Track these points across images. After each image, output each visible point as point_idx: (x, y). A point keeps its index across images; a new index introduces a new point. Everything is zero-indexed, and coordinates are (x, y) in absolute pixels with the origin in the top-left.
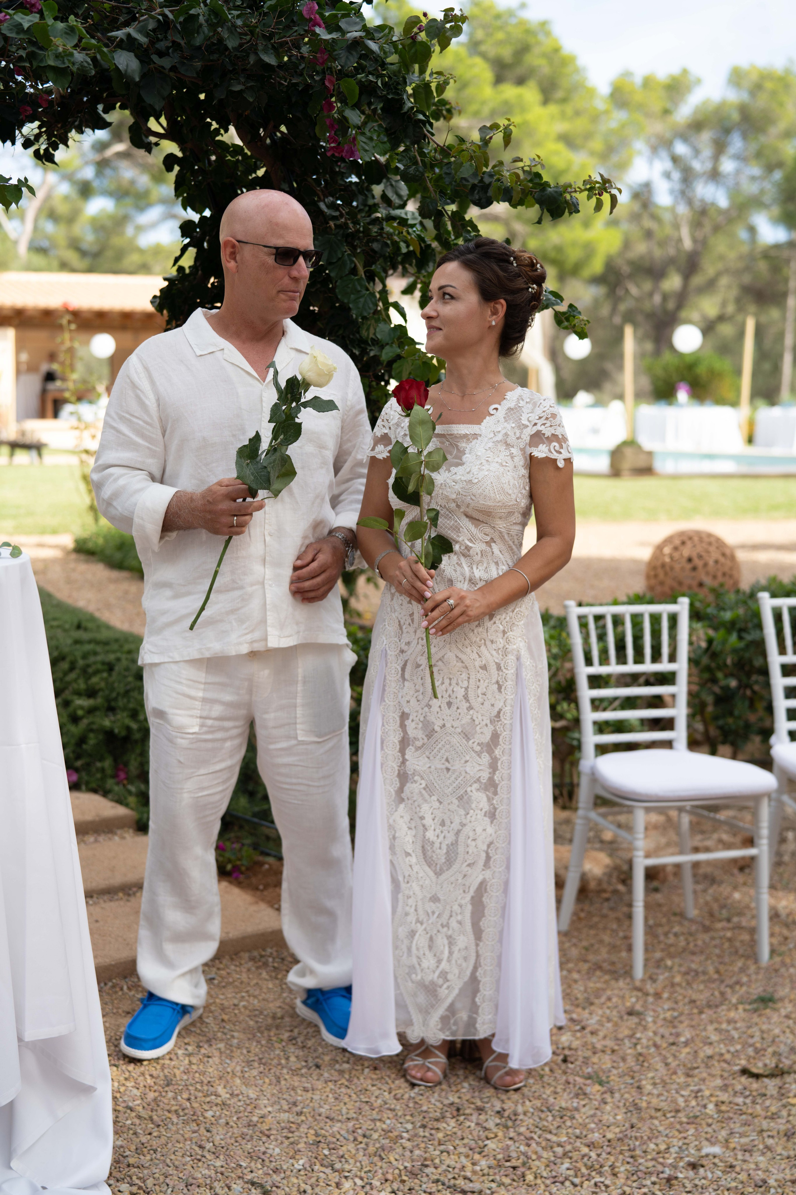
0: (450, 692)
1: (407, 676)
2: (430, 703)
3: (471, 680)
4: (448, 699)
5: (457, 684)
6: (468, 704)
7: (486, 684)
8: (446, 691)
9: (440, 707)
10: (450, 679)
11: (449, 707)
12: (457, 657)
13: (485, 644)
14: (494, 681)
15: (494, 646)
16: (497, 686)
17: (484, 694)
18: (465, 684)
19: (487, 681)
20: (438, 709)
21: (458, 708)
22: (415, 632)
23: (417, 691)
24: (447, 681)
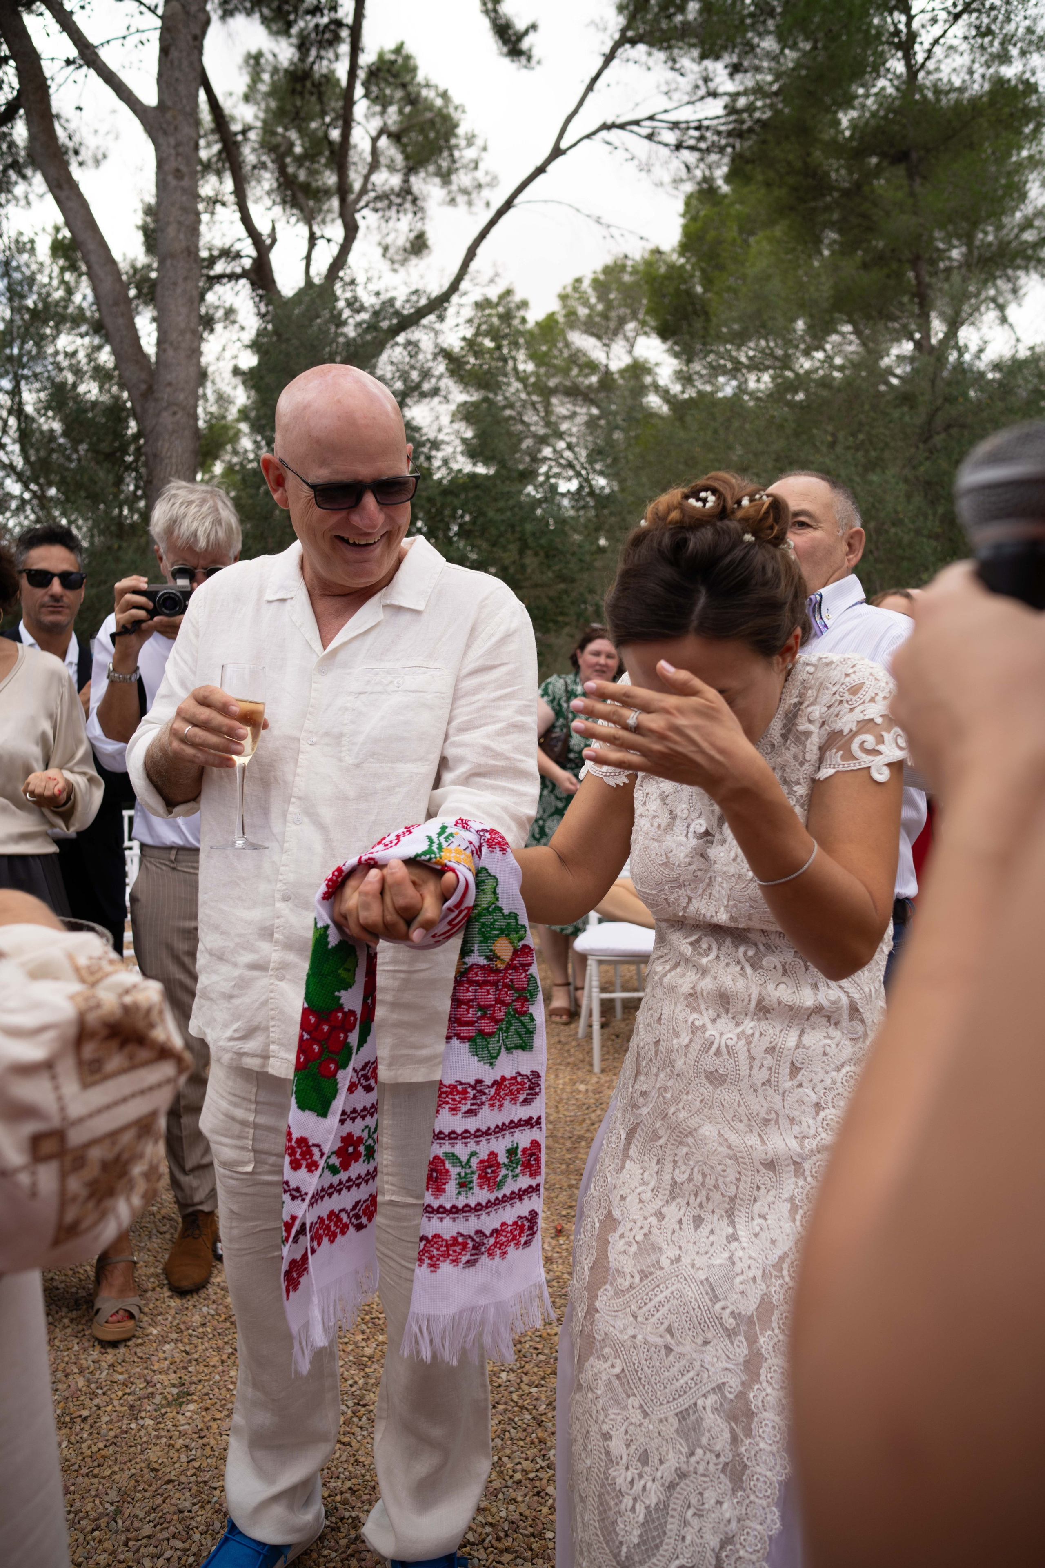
0: (702, 1197)
1: (633, 1151)
2: (664, 1210)
3: (742, 1185)
4: (697, 1211)
5: (716, 1187)
6: (730, 1230)
7: (770, 1199)
8: (696, 1195)
9: (680, 1222)
10: (704, 1176)
11: (697, 1227)
12: (720, 1135)
13: (777, 1122)
14: (786, 1196)
15: (796, 1129)
16: (788, 1206)
17: (763, 1217)
18: (732, 1190)
19: (771, 1193)
20: (677, 1227)
21: (712, 1232)
22: (657, 1075)
23: (644, 1183)
24: (698, 1178)
